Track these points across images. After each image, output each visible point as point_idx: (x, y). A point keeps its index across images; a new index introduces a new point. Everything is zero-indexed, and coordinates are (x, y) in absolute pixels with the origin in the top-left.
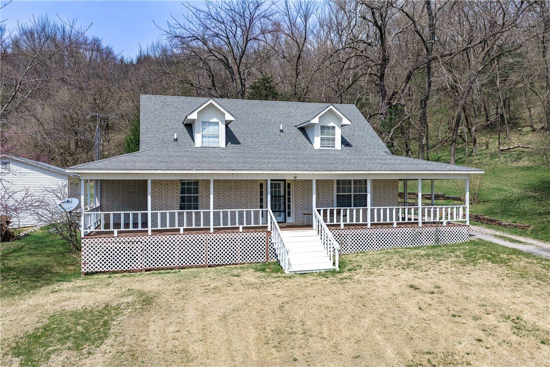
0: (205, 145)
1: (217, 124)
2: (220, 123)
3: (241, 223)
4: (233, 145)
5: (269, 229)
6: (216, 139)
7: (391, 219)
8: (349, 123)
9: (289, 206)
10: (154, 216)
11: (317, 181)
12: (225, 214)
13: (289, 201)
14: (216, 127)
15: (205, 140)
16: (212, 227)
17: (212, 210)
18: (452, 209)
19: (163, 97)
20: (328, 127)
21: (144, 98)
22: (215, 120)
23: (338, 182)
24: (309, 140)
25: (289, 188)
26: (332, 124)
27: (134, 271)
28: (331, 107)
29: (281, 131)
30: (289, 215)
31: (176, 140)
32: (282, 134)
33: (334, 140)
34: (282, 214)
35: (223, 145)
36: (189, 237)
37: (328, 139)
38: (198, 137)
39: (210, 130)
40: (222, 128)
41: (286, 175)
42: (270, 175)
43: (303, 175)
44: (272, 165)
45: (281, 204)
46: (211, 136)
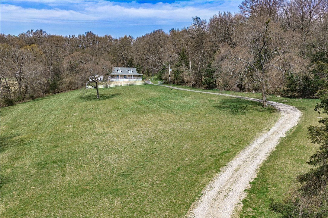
3: (122, 78)
8: (133, 70)
10: (115, 78)
17: (120, 77)
18: (139, 78)
19: (115, 68)
21: (113, 68)
23: (131, 75)
26: (131, 70)
28: (131, 68)
29: (126, 71)
41: (125, 75)
42: (124, 75)
43: (127, 75)
44: (124, 74)
45: (126, 77)
46: (120, 72)
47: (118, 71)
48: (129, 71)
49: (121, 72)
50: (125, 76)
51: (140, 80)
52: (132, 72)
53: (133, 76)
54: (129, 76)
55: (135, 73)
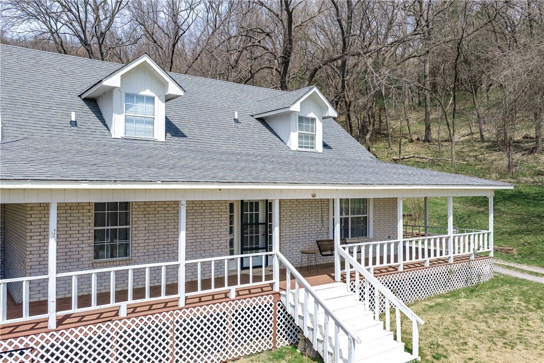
0: (131, 135)
1: (151, 100)
2: (156, 99)
4: (176, 138)
5: (276, 289)
6: (149, 127)
14: (150, 106)
15: (131, 126)
16: (182, 295)
22: (148, 93)
26: (312, 116)
28: (315, 90)
29: (237, 121)
31: (74, 124)
35: (162, 139)
37: (307, 137)
38: (117, 118)
39: (140, 109)
40: (160, 107)
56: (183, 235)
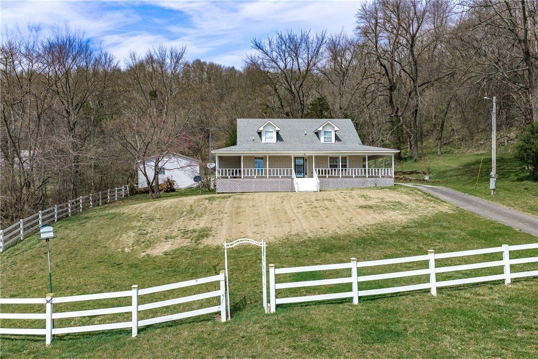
0: (267, 142)
1: (272, 132)
2: (274, 131)
3: (280, 174)
4: (280, 142)
5: (292, 178)
6: (272, 139)
7: (352, 174)
8: (338, 129)
9: (306, 170)
10: (244, 171)
11: (315, 156)
12: (273, 170)
13: (306, 167)
14: (272, 134)
15: (267, 139)
16: (268, 176)
17: (268, 169)
18: (378, 170)
19: (248, 120)
20: (328, 132)
21: (239, 120)
22: (271, 130)
23: (330, 158)
24: (319, 139)
25: (306, 161)
26: (330, 130)
27: (236, 193)
28: (329, 122)
29: (306, 134)
30: (306, 174)
31: (253, 140)
32: (306, 136)
33: (331, 138)
34: (303, 174)
35: (276, 142)
36: (258, 180)
37: (328, 138)
38: (263, 138)
39: (269, 135)
40: (275, 134)
41: (300, 153)
42: (293, 153)
43: (308, 153)
44: (294, 149)
45: (302, 169)
46: (270, 138)
47: (260, 133)
48: (317, 133)
49: (279, 138)
50: (301, 162)
51: (382, 182)
52: (337, 138)
53: (344, 159)
54: (320, 159)
55: (353, 145)
56: (268, 163)
